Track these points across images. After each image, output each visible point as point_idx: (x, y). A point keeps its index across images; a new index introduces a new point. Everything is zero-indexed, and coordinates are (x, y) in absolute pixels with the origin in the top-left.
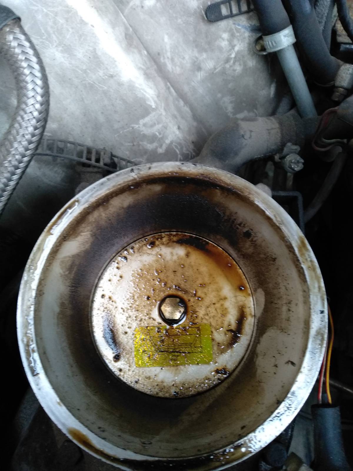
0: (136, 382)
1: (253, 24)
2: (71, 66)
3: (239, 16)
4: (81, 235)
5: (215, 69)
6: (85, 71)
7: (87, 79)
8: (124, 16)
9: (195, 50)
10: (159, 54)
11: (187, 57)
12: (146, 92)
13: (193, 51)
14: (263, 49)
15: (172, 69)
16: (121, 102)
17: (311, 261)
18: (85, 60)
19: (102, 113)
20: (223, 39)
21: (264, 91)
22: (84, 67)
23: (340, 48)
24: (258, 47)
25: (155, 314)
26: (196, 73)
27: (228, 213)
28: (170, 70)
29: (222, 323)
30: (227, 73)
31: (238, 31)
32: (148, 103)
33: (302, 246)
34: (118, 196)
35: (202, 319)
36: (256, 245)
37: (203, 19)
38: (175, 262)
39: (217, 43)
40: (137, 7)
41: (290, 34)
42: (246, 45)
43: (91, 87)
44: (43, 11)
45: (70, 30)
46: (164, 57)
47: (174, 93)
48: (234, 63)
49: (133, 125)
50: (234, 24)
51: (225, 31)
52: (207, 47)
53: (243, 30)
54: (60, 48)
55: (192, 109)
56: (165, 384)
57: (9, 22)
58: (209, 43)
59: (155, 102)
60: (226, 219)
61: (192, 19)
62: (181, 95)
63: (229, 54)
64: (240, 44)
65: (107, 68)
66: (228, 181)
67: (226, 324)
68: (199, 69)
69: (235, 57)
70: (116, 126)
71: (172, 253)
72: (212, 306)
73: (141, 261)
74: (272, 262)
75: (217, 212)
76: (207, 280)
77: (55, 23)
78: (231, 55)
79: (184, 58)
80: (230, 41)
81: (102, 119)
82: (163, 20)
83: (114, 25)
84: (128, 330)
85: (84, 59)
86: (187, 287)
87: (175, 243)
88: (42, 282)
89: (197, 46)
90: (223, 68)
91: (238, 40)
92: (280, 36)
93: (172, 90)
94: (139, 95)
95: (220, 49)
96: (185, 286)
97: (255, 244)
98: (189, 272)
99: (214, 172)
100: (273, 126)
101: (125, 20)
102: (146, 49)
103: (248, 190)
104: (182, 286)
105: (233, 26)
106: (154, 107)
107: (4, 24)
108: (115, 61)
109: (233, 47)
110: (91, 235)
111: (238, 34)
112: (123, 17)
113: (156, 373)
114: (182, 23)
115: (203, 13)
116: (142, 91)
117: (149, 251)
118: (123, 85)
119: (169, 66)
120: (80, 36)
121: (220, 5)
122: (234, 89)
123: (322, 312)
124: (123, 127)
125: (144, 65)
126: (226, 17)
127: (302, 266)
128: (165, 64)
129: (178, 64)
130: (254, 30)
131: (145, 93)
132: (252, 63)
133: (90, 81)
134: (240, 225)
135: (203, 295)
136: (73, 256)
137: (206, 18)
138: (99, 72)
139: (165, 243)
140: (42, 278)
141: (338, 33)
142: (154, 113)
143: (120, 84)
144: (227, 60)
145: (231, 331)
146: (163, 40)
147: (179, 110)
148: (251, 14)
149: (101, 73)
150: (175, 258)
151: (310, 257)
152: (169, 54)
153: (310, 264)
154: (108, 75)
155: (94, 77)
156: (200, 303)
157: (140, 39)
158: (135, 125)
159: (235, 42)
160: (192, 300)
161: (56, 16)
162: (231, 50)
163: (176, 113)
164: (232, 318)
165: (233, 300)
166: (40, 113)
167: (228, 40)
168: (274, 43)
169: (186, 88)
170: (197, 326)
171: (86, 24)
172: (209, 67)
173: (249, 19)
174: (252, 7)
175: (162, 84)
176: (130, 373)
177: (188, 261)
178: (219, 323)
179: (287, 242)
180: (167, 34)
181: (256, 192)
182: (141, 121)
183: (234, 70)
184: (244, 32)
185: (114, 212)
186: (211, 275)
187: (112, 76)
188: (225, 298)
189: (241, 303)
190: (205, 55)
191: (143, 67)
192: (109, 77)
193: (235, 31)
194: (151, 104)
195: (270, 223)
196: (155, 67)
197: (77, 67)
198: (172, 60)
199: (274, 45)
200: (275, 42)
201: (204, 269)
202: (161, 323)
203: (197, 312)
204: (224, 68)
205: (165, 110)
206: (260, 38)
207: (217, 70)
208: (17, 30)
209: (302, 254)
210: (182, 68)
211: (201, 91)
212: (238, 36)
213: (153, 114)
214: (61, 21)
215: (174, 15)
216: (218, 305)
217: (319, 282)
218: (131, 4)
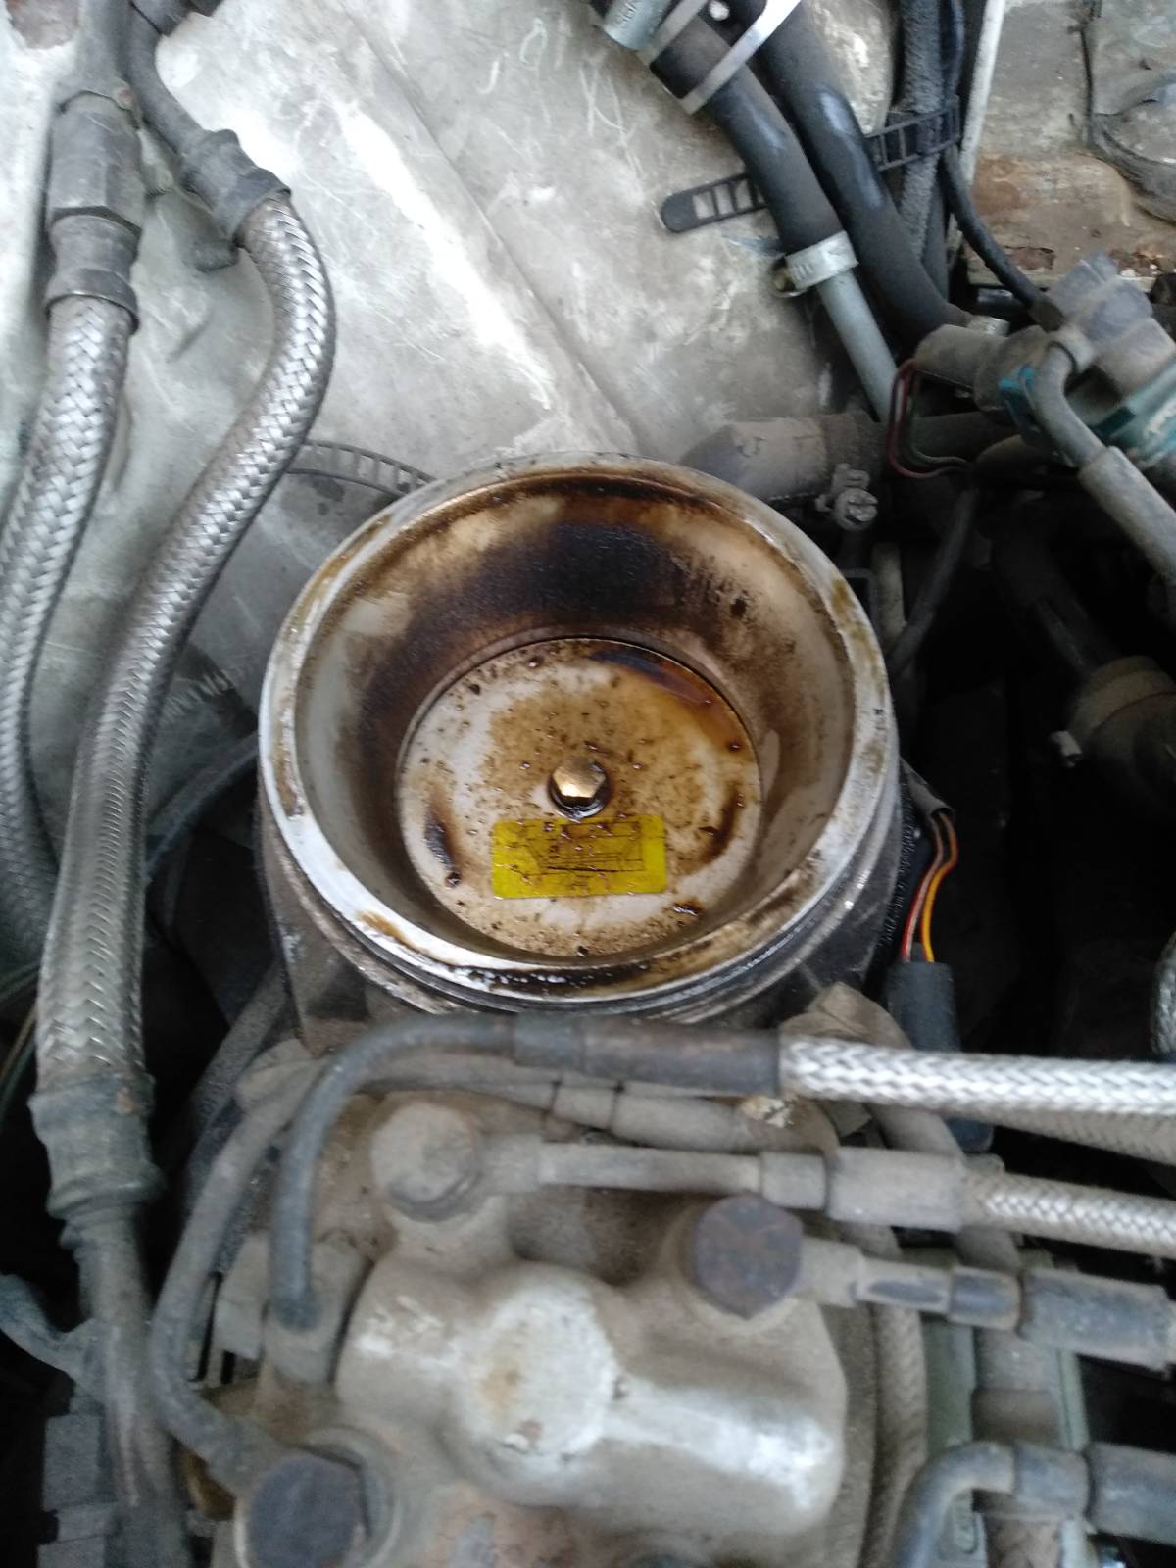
0: (495, 927)
1: (766, 236)
2: (371, 307)
3: (736, 219)
4: (390, 597)
5: (687, 335)
6: (400, 322)
7: (405, 339)
8: (487, 217)
9: (642, 295)
10: (560, 302)
11: (623, 310)
12: (529, 372)
13: (636, 296)
14: (789, 286)
15: (591, 336)
16: (474, 394)
17: (859, 624)
18: (403, 296)
19: (433, 416)
20: (702, 270)
21: (802, 390)
22: (399, 313)
23: (977, 295)
24: (779, 284)
25: (540, 796)
26: (645, 345)
27: (696, 564)
28: (586, 338)
29: (690, 813)
30: (713, 345)
31: (734, 251)
32: (535, 397)
33: (840, 597)
34: (467, 517)
35: (645, 806)
36: (756, 627)
37: (657, 227)
38: (587, 695)
39: (688, 279)
40: (515, 201)
41: (842, 248)
42: (755, 282)
43: (411, 358)
44: (324, 196)
45: (376, 233)
46: (571, 309)
47: (595, 388)
48: (729, 321)
49: (499, 448)
50: (725, 236)
51: (705, 253)
52: (666, 287)
53: (744, 249)
54: (353, 270)
55: (636, 428)
56: (560, 932)
57: (273, 195)
58: (672, 279)
59: (550, 396)
60: (694, 581)
61: (632, 230)
62: (610, 395)
63: (716, 302)
64: (740, 280)
65: (447, 317)
66: (691, 484)
67: (697, 817)
68: (651, 336)
69: (731, 310)
70: (462, 448)
71: (580, 680)
72: (668, 781)
73: (510, 695)
74: (788, 656)
75: (675, 565)
76: (656, 730)
77: (346, 218)
78: (720, 304)
79: (616, 313)
80: (718, 273)
81: (431, 430)
82: (570, 230)
83: (465, 231)
84: (477, 825)
85: (401, 295)
86: (614, 743)
87: (586, 660)
88: (312, 661)
89: (644, 287)
90: (705, 333)
91: (736, 271)
92: (820, 253)
93: (588, 378)
94: (515, 379)
95: (697, 292)
96: (608, 741)
97: (755, 629)
98: (617, 716)
99: (663, 468)
100: (809, 432)
101: (487, 223)
102: (533, 286)
103: (731, 501)
104: (602, 742)
105: (723, 242)
106: (547, 407)
107: (263, 197)
108: (466, 302)
109: (724, 286)
110: (409, 602)
111: (735, 258)
112: (484, 218)
113: (539, 910)
114: (611, 236)
115: (658, 215)
116: (523, 371)
117: (529, 675)
118: (480, 353)
119: (584, 330)
120: (395, 247)
121: (691, 198)
122: (733, 384)
123: (879, 712)
124: (476, 452)
125: (525, 317)
126: (706, 222)
127: (840, 631)
128: (574, 324)
129: (604, 325)
130: (769, 248)
131: (527, 375)
132: (770, 321)
133: (409, 343)
134: (721, 588)
135: (646, 761)
136: (371, 639)
137: (664, 227)
138: (429, 323)
139: (565, 659)
140: (312, 655)
141: (969, 266)
142: (548, 421)
143: (474, 353)
144: (713, 317)
145: (708, 829)
146: (570, 273)
147: (604, 422)
148: (760, 214)
149: (434, 326)
150: (587, 687)
151: (855, 615)
152: (582, 304)
153: (855, 628)
154: (449, 331)
155: (419, 335)
156: (642, 776)
157: (518, 265)
158: (503, 448)
159: (729, 275)
160: (623, 769)
161: (350, 205)
162: (720, 292)
163: (597, 427)
164: (711, 807)
165: (715, 769)
166: (308, 392)
167: (713, 272)
168: (808, 267)
169: (622, 382)
170: (634, 819)
171: (409, 222)
172: (671, 331)
173: (758, 224)
174: (761, 200)
175: (565, 362)
176: (482, 909)
177: (616, 694)
178: (683, 814)
179: (810, 592)
180: (579, 260)
181: (748, 504)
182: (516, 438)
183: (731, 339)
184: (748, 253)
185: (458, 557)
186: (665, 722)
187: (457, 334)
188: (697, 767)
189: (734, 777)
190: (662, 306)
191: (525, 321)
192: (451, 335)
193: (727, 251)
194: (542, 400)
195: (776, 561)
196: (553, 325)
197: (384, 311)
198: (590, 316)
199: (810, 271)
200: (811, 266)
201: (651, 710)
202: (552, 815)
203: (632, 792)
204: (707, 334)
205: (572, 415)
206: (780, 265)
207: (692, 339)
208: (285, 210)
209: (840, 611)
210: (612, 334)
211: (656, 387)
212: (734, 262)
213: (545, 423)
214: (359, 215)
215: (595, 221)
216: (681, 780)
217: (873, 659)
218: (502, 195)
